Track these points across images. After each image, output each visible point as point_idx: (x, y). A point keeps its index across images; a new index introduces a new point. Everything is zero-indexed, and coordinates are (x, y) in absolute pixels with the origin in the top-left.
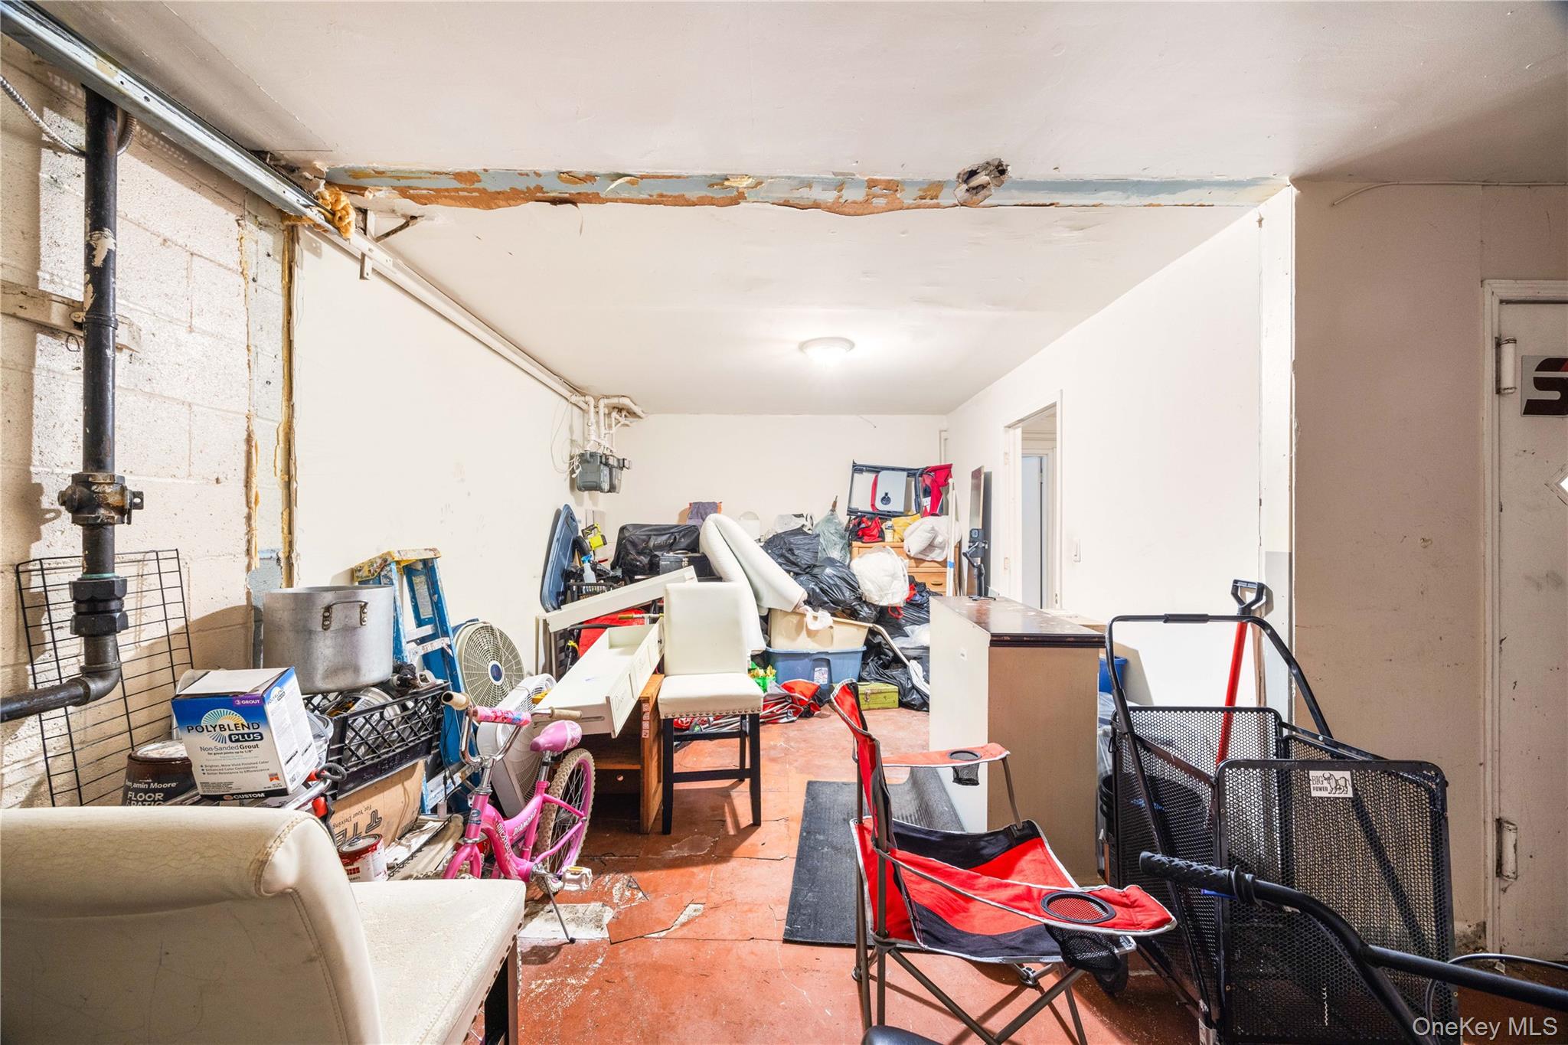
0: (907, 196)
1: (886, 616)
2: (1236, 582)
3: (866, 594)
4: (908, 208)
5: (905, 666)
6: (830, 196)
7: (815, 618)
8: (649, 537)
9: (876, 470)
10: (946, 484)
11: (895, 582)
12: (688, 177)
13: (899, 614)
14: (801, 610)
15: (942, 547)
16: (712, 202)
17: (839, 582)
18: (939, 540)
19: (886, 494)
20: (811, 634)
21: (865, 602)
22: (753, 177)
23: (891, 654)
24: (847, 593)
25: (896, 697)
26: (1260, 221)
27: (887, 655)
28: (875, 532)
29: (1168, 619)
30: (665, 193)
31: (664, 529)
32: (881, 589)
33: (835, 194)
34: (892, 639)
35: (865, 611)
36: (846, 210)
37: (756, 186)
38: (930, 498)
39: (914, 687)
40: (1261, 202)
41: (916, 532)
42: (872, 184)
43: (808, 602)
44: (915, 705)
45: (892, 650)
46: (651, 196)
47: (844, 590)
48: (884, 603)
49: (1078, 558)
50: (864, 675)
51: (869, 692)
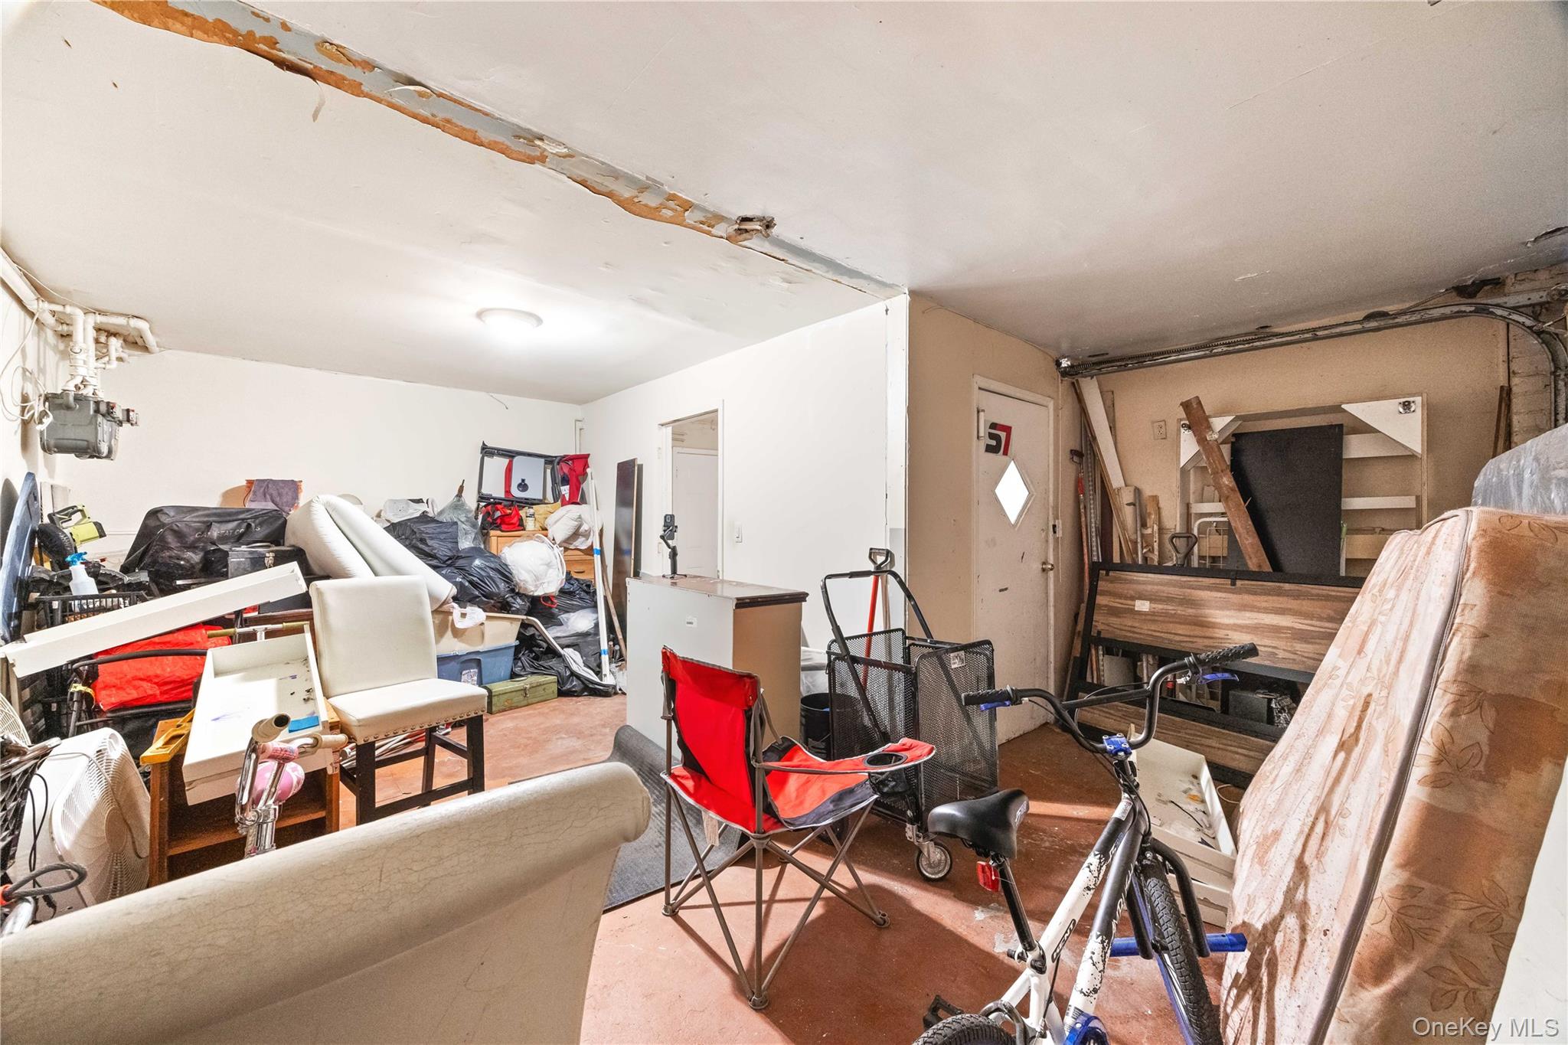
0: (690, 217)
1: (541, 607)
2: (871, 549)
3: (522, 584)
4: (685, 226)
5: (560, 656)
6: (627, 193)
7: (464, 615)
8: (209, 526)
9: (510, 455)
10: (585, 474)
11: (551, 571)
12: (497, 119)
13: (552, 602)
14: (445, 608)
15: (587, 535)
16: (504, 151)
17: (492, 573)
18: (585, 527)
19: (523, 480)
20: (457, 633)
21: (518, 594)
22: (569, 149)
23: (545, 645)
24: (502, 585)
25: (555, 687)
26: (887, 310)
27: (540, 646)
28: (515, 520)
29: (852, 575)
30: (454, 120)
31: (230, 514)
32: (537, 578)
33: (635, 193)
34: (546, 628)
35: (518, 603)
36: (633, 208)
37: (565, 157)
38: (568, 487)
39: (573, 674)
40: (888, 298)
41: (562, 520)
42: (672, 197)
43: (455, 599)
44: (576, 691)
45: (545, 640)
46: (433, 115)
47: (498, 581)
48: (539, 593)
49: (740, 539)
50: (517, 670)
51: (528, 686)
